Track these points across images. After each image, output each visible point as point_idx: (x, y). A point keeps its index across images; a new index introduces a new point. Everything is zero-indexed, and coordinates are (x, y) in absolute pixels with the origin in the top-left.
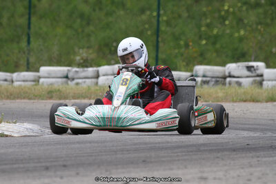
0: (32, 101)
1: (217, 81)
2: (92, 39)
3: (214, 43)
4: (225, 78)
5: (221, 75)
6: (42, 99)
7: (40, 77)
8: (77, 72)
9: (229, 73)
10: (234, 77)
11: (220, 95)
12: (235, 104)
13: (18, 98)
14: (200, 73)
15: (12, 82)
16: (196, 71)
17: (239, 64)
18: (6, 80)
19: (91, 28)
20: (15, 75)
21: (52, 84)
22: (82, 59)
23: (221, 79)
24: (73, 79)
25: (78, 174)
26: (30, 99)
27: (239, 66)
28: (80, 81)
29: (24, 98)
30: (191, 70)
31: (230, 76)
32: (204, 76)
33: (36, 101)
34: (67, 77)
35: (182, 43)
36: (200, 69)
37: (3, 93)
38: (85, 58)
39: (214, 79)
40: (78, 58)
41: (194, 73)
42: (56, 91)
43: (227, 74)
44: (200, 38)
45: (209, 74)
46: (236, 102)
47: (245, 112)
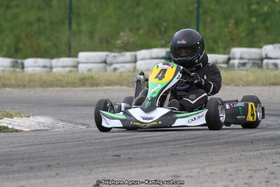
0: (65, 89)
1: (254, 63)
2: (142, 19)
3: (264, 22)
4: (262, 60)
5: (258, 57)
6: (75, 87)
7: (78, 63)
8: (115, 57)
9: (266, 55)
10: (271, 58)
11: (251, 78)
12: (265, 88)
13: (51, 86)
14: (238, 55)
15: (51, 68)
16: (233, 54)
17: (276, 45)
18: (45, 67)
19: (141, 8)
20: (54, 62)
21: (90, 70)
22: (123, 42)
23: (258, 62)
24: (111, 64)
25: (57, 174)
26: (63, 87)
27: (275, 48)
28: (117, 66)
29: (57, 86)
30: (228, 53)
31: (267, 58)
32: (241, 58)
33: (68, 88)
34: (105, 62)
35: (232, 21)
36: (237, 51)
37: (36, 82)
38: (126, 42)
39: (251, 62)
40: (119, 42)
41: (231, 56)
42: (88, 78)
43: (264, 56)
44: (250, 16)
45: (246, 56)
46: (265, 85)
47: (271, 96)
